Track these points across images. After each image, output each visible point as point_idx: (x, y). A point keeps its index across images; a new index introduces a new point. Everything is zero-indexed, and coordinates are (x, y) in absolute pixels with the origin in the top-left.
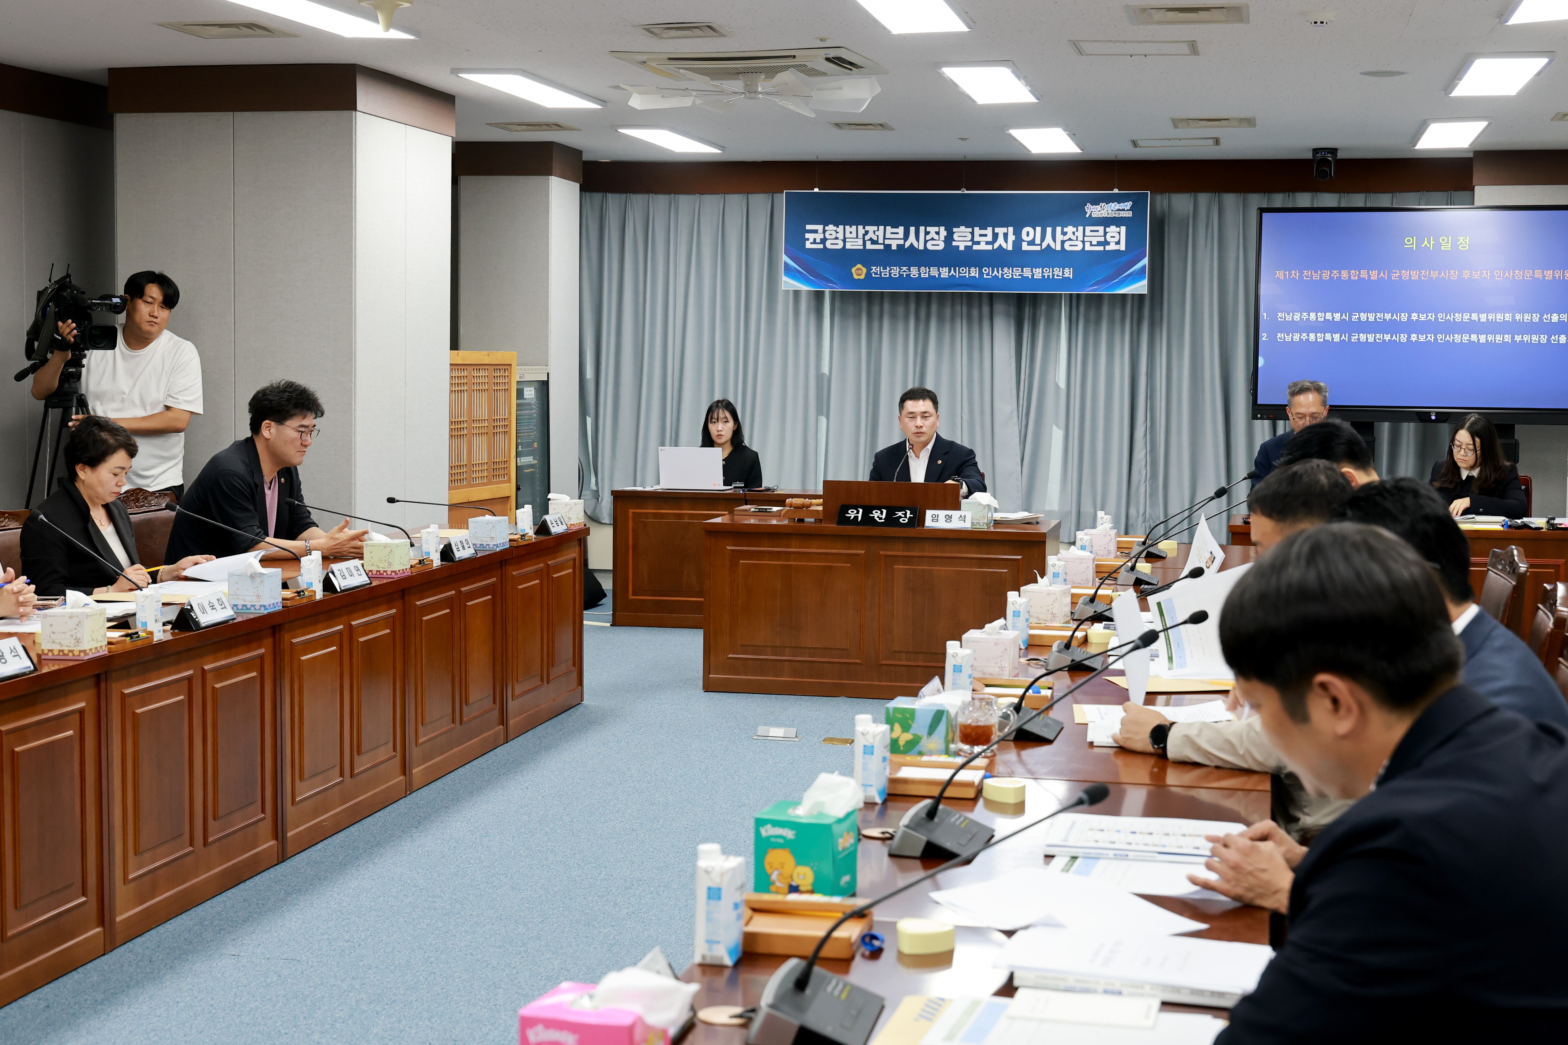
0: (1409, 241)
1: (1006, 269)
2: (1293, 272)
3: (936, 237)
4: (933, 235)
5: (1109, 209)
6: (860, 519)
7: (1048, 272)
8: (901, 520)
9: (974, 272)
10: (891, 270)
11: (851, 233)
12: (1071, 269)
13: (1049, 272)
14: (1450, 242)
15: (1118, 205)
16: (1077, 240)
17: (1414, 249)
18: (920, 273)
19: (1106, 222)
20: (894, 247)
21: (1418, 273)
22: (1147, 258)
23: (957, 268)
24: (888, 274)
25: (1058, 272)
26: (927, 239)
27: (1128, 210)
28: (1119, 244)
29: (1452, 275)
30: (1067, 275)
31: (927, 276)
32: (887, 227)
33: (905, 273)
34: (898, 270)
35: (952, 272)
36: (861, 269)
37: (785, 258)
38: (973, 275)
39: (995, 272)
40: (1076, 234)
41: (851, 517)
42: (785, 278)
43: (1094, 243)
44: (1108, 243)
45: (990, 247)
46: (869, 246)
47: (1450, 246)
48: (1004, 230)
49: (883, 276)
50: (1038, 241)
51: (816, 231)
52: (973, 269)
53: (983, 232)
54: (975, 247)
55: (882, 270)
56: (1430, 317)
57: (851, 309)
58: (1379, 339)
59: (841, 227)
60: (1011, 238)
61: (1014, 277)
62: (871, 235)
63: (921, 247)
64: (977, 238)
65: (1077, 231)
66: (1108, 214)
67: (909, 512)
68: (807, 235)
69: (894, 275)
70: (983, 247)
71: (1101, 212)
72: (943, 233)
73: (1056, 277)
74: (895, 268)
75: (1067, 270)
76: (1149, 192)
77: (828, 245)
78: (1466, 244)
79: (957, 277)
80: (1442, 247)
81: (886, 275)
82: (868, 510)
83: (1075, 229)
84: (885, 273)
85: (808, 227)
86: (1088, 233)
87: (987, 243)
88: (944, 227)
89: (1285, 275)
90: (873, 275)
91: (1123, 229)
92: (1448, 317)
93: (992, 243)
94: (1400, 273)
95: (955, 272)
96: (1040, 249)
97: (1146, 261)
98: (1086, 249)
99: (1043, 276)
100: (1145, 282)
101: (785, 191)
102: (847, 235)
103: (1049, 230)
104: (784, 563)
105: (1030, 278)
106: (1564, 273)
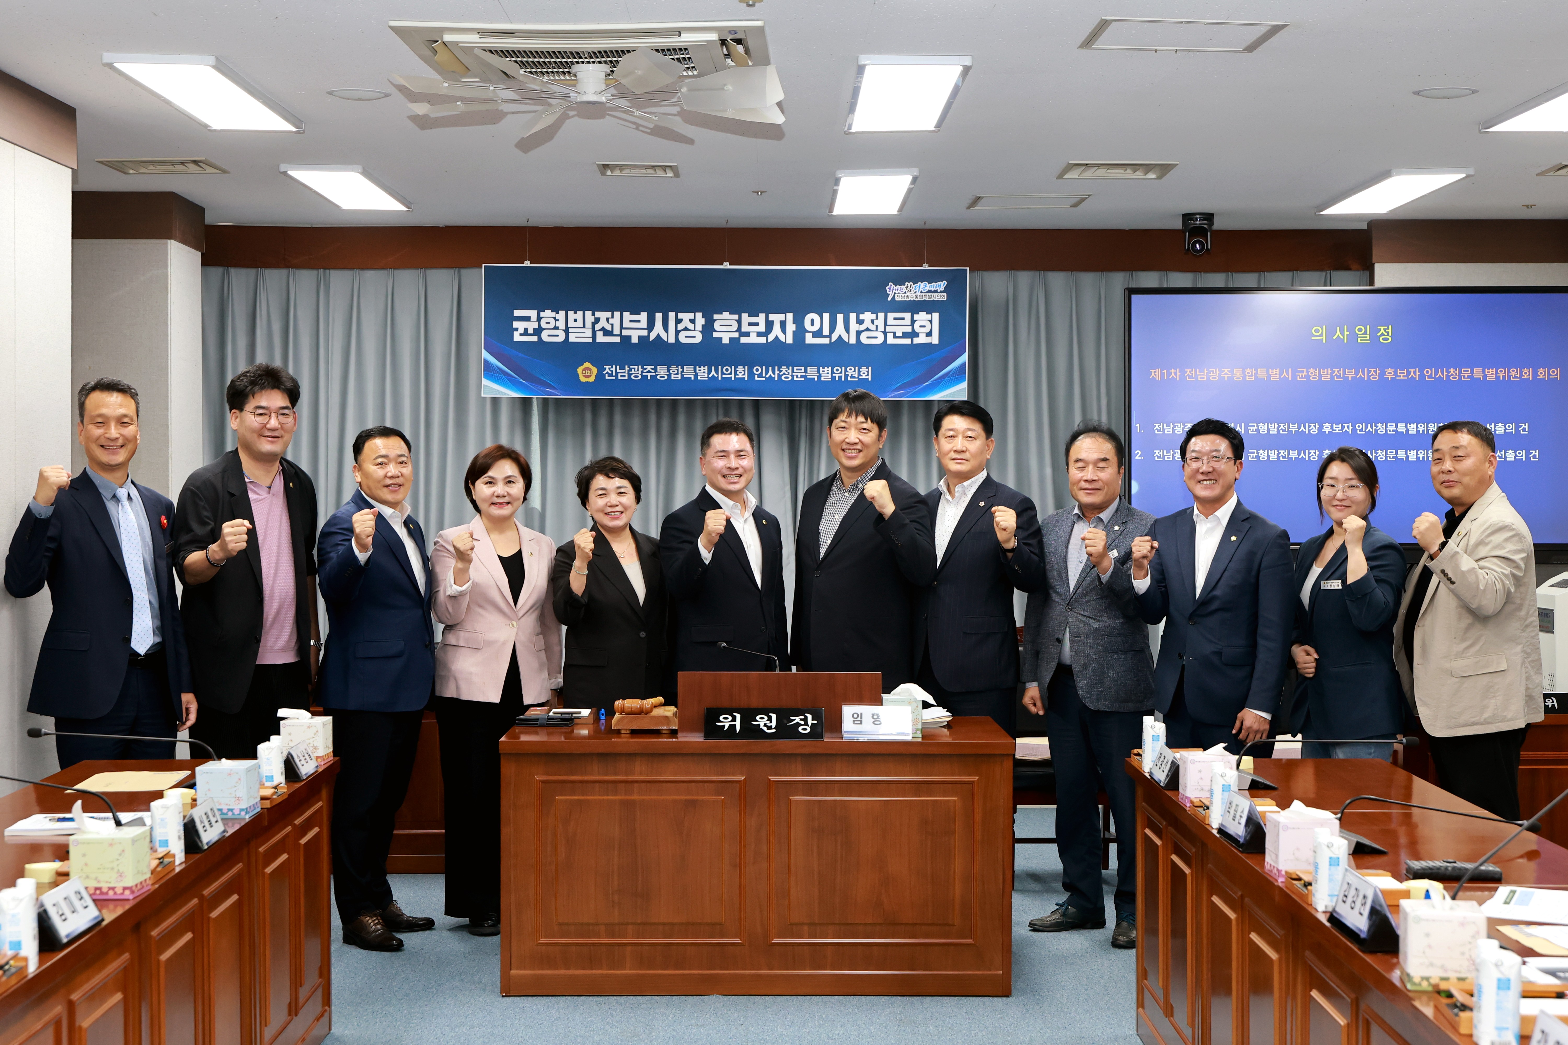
0: (1317, 331)
1: (784, 369)
2: (1173, 371)
3: (691, 326)
4: (686, 323)
5: (917, 290)
6: (738, 729)
7: (839, 373)
8: (800, 729)
9: (742, 373)
10: (630, 370)
11: (576, 320)
12: (870, 368)
13: (841, 373)
14: (1368, 333)
15: (928, 285)
16: (877, 330)
17: (1324, 341)
18: (670, 374)
19: (914, 307)
20: (635, 340)
21: (1329, 371)
22: (967, 354)
23: (720, 367)
24: (626, 375)
25: (852, 372)
26: (679, 329)
27: (941, 292)
28: (931, 335)
29: (1373, 375)
30: (864, 377)
31: (680, 378)
32: (625, 313)
33: (649, 374)
34: (640, 370)
35: (713, 372)
37: (485, 355)
38: (740, 376)
39: (770, 373)
40: (876, 322)
41: (724, 726)
42: (485, 382)
43: (899, 334)
44: (917, 335)
45: (762, 340)
46: (601, 338)
47: (1368, 338)
48: (781, 317)
49: (620, 378)
50: (826, 331)
51: (527, 319)
52: (740, 369)
53: (753, 320)
54: (744, 340)
55: (618, 371)
56: (1346, 428)
57: (569, 422)
58: (1284, 457)
59: (562, 313)
60: (791, 327)
61: (795, 379)
62: (602, 323)
63: (672, 340)
64: (745, 328)
65: (877, 318)
66: (916, 297)
67: (809, 717)
68: (516, 324)
69: (635, 377)
70: (753, 339)
71: (908, 294)
72: (700, 321)
73: (849, 379)
74: (636, 367)
75: (864, 369)
76: (968, 268)
77: (545, 336)
78: (1388, 335)
79: (720, 379)
80: (1359, 339)
81: (624, 376)
82: (748, 715)
83: (874, 317)
84: (623, 374)
85: (517, 313)
86: (890, 321)
87: (759, 334)
88: (700, 314)
89: (1162, 374)
90: (607, 377)
91: (936, 316)
92: (1369, 428)
93: (766, 334)
94: (1307, 372)
95: (717, 372)
96: (829, 343)
97: (965, 358)
98: (888, 342)
99: (833, 378)
100: (964, 385)
101: (483, 265)
102: (571, 323)
103: (840, 317)
104: (623, 797)
105: (816, 379)
106: (1509, 372)
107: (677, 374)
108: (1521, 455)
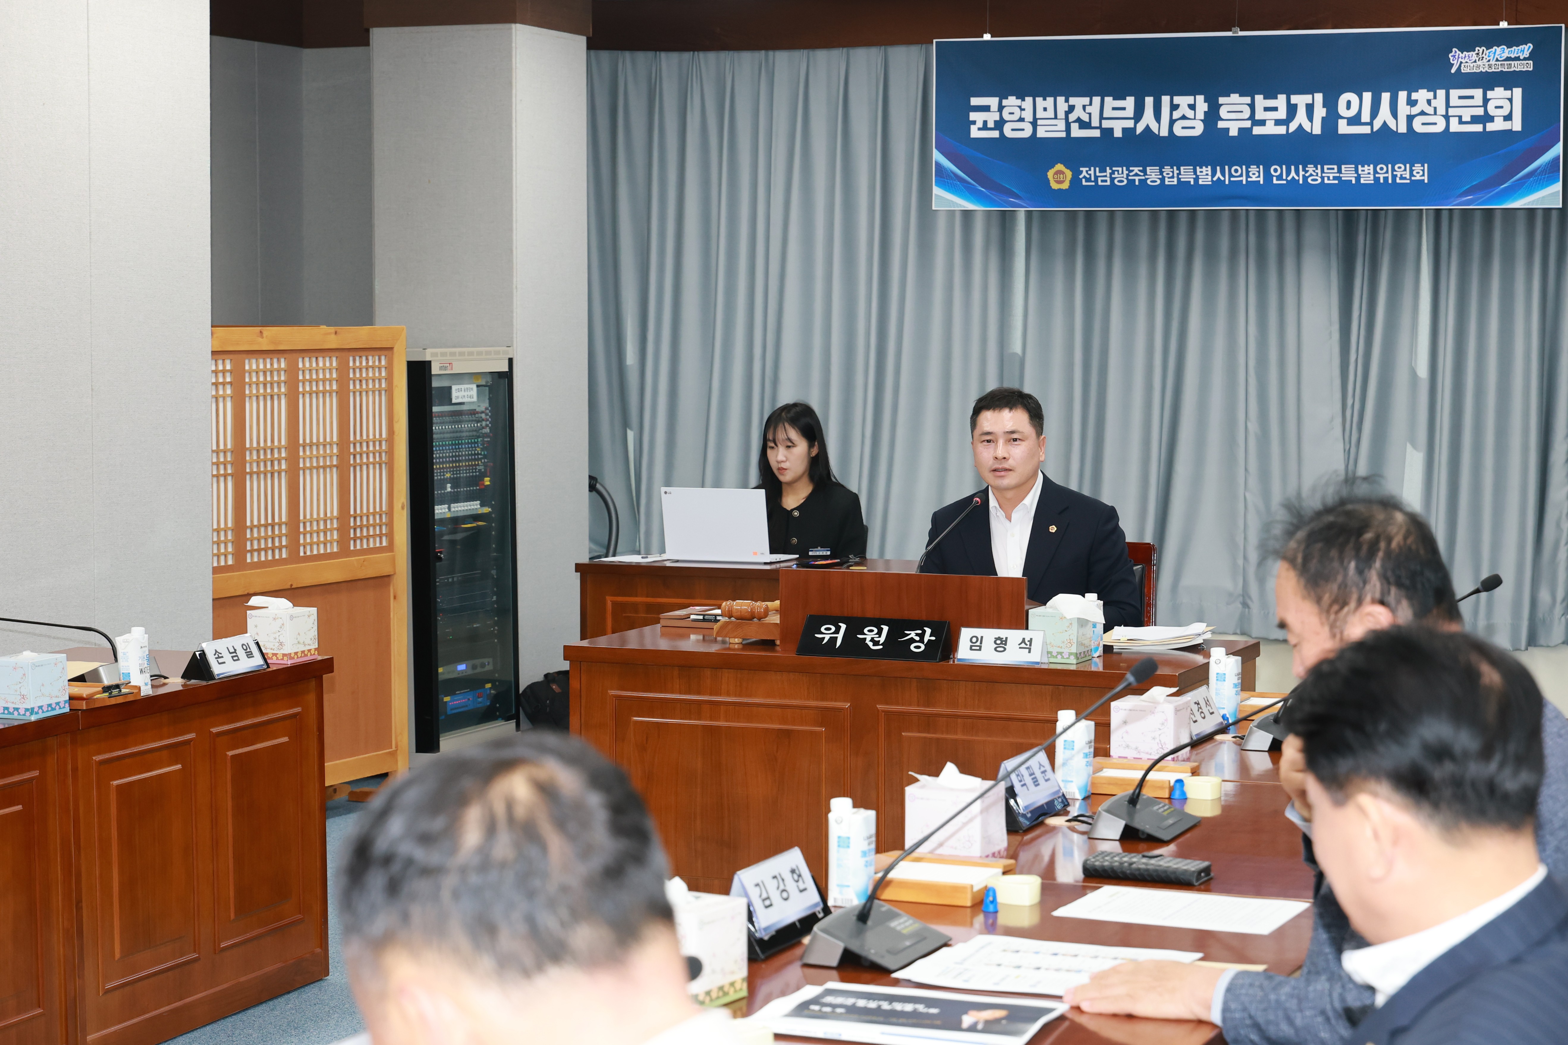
1: (1311, 169)
3: (1190, 113)
4: (1184, 110)
5: (1491, 58)
6: (839, 643)
7: (1384, 173)
8: (912, 647)
9: (1256, 174)
10: (1113, 172)
11: (1045, 109)
12: (1426, 165)
13: (1387, 172)
15: (1507, 51)
16: (1435, 113)
18: (1164, 178)
19: (1487, 81)
20: (1118, 134)
22: (1561, 143)
23: (1227, 167)
24: (1108, 179)
25: (1402, 172)
26: (1174, 117)
27: (1525, 59)
28: (1511, 119)
30: (1418, 177)
31: (1175, 183)
32: (1106, 98)
33: (1137, 178)
34: (1125, 172)
35: (1219, 174)
36: (1063, 173)
37: (937, 156)
38: (1254, 178)
39: (1293, 174)
40: (1434, 103)
41: (824, 638)
42: (936, 191)
43: (1466, 118)
44: (1491, 119)
45: (1281, 130)
46: (1077, 132)
48: (1307, 98)
49: (1100, 183)
50: (1366, 117)
51: (986, 109)
52: (1253, 169)
53: (1271, 103)
54: (1257, 131)
55: (1098, 174)
59: (1029, 100)
60: (1320, 112)
61: (1326, 181)
62: (1078, 113)
63: (1164, 133)
64: (1260, 115)
65: (1435, 97)
66: (1490, 66)
67: (928, 631)
68: (973, 116)
69: (1119, 181)
70: (1270, 129)
71: (1478, 63)
72: (1202, 106)
73: (1398, 181)
74: (1120, 169)
75: (1418, 167)
76: (1563, 26)
77: (1008, 131)
79: (1227, 182)
81: (1106, 181)
82: (856, 626)
83: (1430, 95)
84: (1104, 178)
85: (975, 101)
86: (1454, 101)
87: (1278, 122)
88: (1202, 97)
90: (1084, 183)
91: (1518, 92)
93: (1286, 122)
95: (1223, 174)
96: (1369, 132)
97: (1558, 149)
98: (1452, 130)
99: (1377, 179)
100: (1558, 187)
101: (935, 41)
102: (1040, 114)
103: (1386, 97)
105: (1354, 182)
107: (1173, 177)
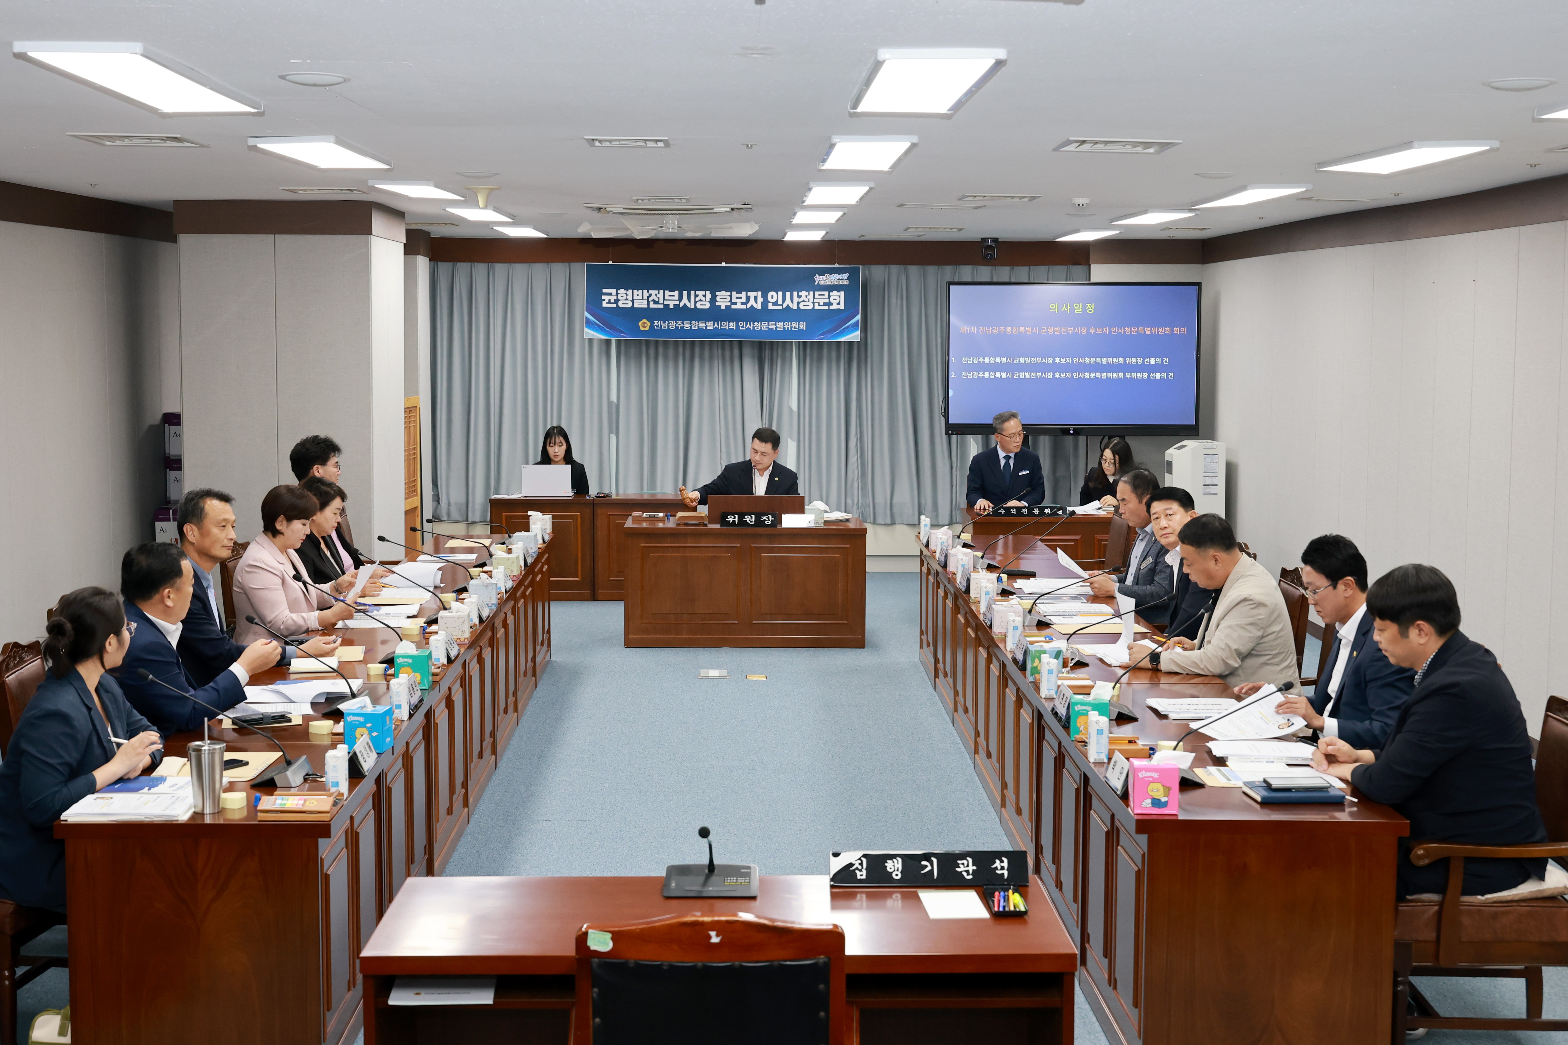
0: (1053, 306)
1: (756, 323)
2: (973, 328)
3: (703, 299)
4: (701, 297)
6: (737, 522)
7: (787, 326)
8: (766, 522)
9: (732, 325)
10: (669, 323)
11: (638, 295)
12: (805, 323)
14: (1081, 307)
15: (838, 276)
16: (809, 301)
17: (1057, 312)
18: (692, 326)
19: (830, 288)
20: (671, 307)
21: (1059, 329)
22: (860, 315)
23: (719, 322)
24: (667, 326)
25: (795, 325)
26: (697, 300)
29: (1083, 331)
30: (801, 328)
31: (697, 328)
32: (666, 291)
33: (680, 326)
34: (675, 323)
35: (716, 325)
36: (646, 323)
37: (586, 314)
38: (731, 327)
39: (748, 325)
40: (808, 297)
41: (730, 521)
42: (586, 330)
44: (832, 304)
45: (744, 307)
46: (652, 305)
47: (1081, 310)
48: (755, 294)
49: (663, 328)
50: (780, 302)
51: (611, 294)
52: (731, 323)
53: (739, 295)
54: (733, 307)
55: (662, 324)
56: (1068, 360)
57: (633, 353)
58: (1033, 377)
59: (630, 291)
60: (760, 300)
61: (763, 329)
62: (653, 297)
63: (693, 307)
64: (734, 300)
65: (809, 295)
66: (831, 282)
68: (604, 297)
69: (671, 327)
70: (739, 306)
72: (709, 295)
73: (793, 329)
74: (672, 322)
75: (801, 324)
76: (861, 265)
77: (620, 304)
78: (1092, 309)
79: (719, 329)
80: (1075, 311)
82: (741, 516)
83: (807, 294)
84: (665, 326)
85: (604, 291)
86: (817, 296)
87: (742, 304)
88: (709, 292)
89: (967, 330)
90: (656, 328)
91: (842, 293)
92: (1081, 360)
93: (746, 303)
94: (1047, 329)
95: (718, 325)
96: (781, 308)
97: (859, 317)
98: (815, 308)
99: (784, 328)
100: (858, 332)
101: (585, 263)
102: (635, 297)
103: (788, 294)
104: (682, 554)
105: (774, 330)
106: (1158, 330)
108: (1164, 375)
